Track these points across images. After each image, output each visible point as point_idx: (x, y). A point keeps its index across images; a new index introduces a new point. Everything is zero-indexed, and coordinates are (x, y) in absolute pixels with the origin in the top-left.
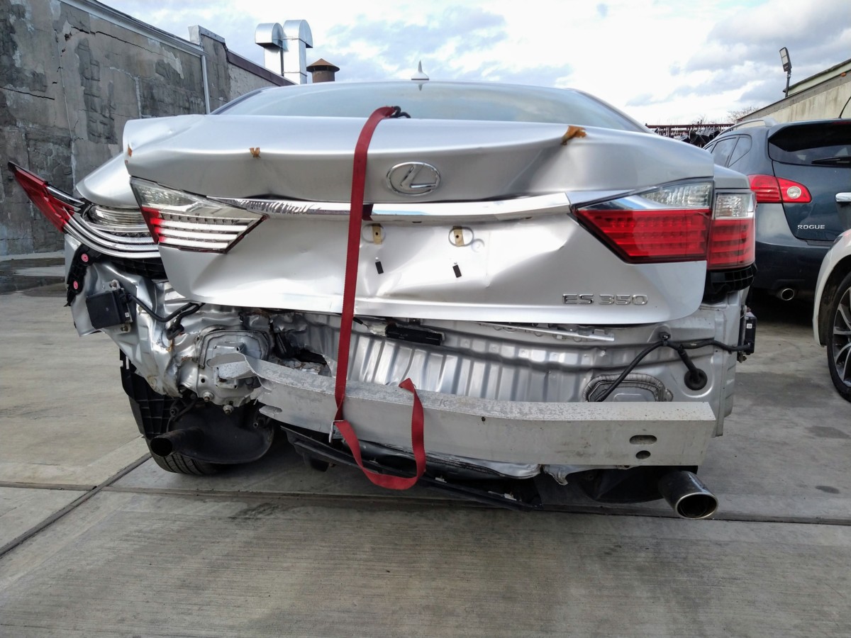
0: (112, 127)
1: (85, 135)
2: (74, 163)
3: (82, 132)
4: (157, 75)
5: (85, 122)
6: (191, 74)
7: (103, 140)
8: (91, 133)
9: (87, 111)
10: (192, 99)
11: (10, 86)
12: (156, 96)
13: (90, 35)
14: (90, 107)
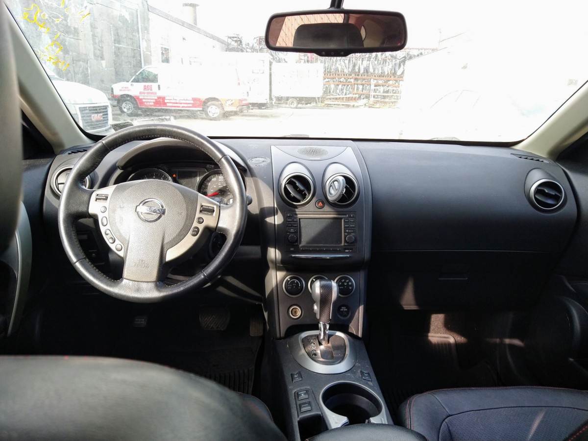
0: (103, 52)
1: (93, 57)
2: (89, 71)
3: (92, 56)
4: (119, 22)
5: (93, 51)
6: (133, 20)
7: (99, 59)
8: (95, 55)
9: (93, 44)
10: (134, 34)
11: (67, 35)
12: (119, 35)
13: (94, 5)
14: (94, 43)
